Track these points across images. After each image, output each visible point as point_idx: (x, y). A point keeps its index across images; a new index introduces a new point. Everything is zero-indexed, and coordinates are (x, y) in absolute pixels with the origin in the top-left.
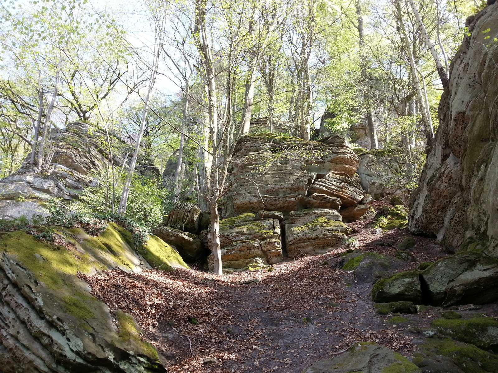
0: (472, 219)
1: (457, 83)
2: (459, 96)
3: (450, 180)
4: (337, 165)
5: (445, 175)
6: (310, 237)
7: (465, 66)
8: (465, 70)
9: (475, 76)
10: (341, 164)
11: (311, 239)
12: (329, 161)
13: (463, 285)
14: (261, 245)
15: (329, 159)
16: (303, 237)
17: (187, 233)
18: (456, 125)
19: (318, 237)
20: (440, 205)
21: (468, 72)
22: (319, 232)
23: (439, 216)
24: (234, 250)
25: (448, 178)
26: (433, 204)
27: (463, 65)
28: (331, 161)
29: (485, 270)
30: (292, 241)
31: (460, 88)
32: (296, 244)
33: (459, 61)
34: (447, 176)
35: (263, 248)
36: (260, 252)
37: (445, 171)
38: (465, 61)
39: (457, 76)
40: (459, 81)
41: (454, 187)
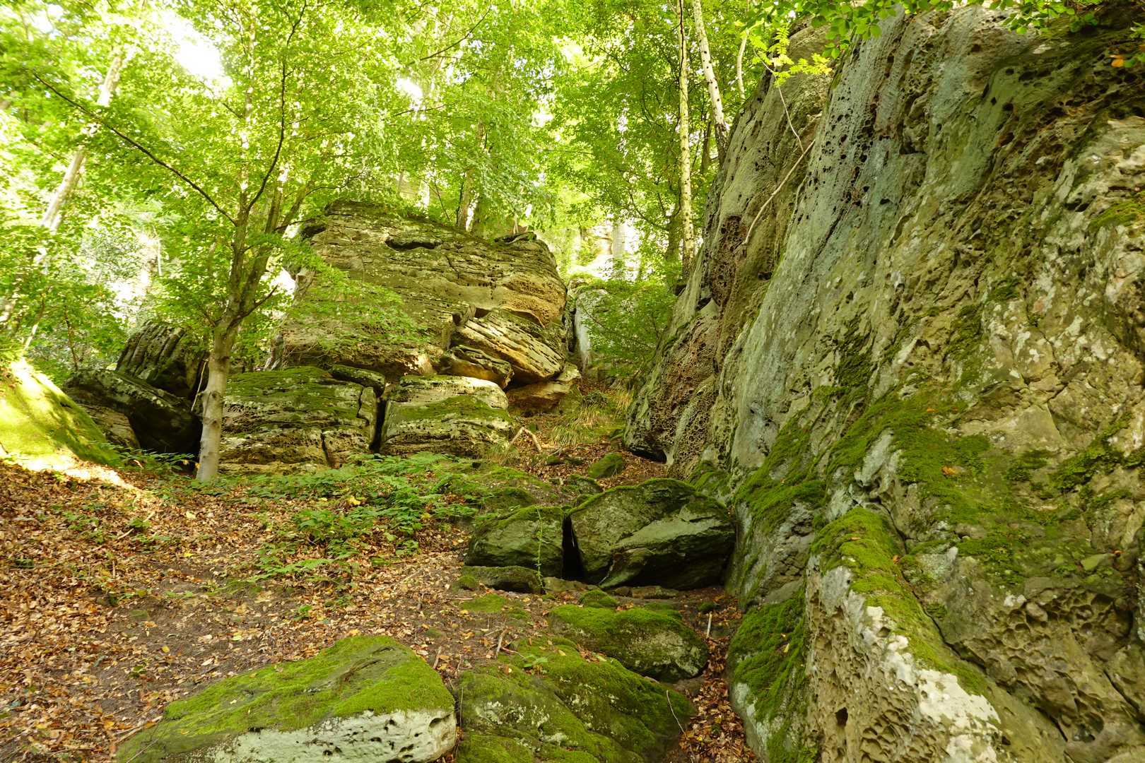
0: (717, 427)
1: (738, 159)
2: (735, 183)
3: (701, 349)
4: (521, 296)
5: (694, 337)
6: (432, 433)
7: (755, 126)
8: (754, 133)
9: (768, 149)
10: (527, 294)
11: (434, 437)
12: (504, 285)
13: (647, 545)
14: (323, 437)
15: (506, 280)
16: (418, 431)
17: (161, 391)
18: (723, 240)
19: (449, 436)
20: (677, 397)
21: (759, 138)
22: (453, 427)
23: (673, 418)
24: (260, 440)
25: (698, 345)
26: (667, 394)
27: (752, 124)
28: (510, 286)
29: (692, 521)
30: (393, 436)
31: (740, 168)
32: (403, 444)
33: (748, 115)
34: (696, 341)
35: (327, 443)
36: (319, 452)
37: (694, 329)
38: (757, 116)
39: (739, 144)
40: (741, 154)
41: (706, 364)
